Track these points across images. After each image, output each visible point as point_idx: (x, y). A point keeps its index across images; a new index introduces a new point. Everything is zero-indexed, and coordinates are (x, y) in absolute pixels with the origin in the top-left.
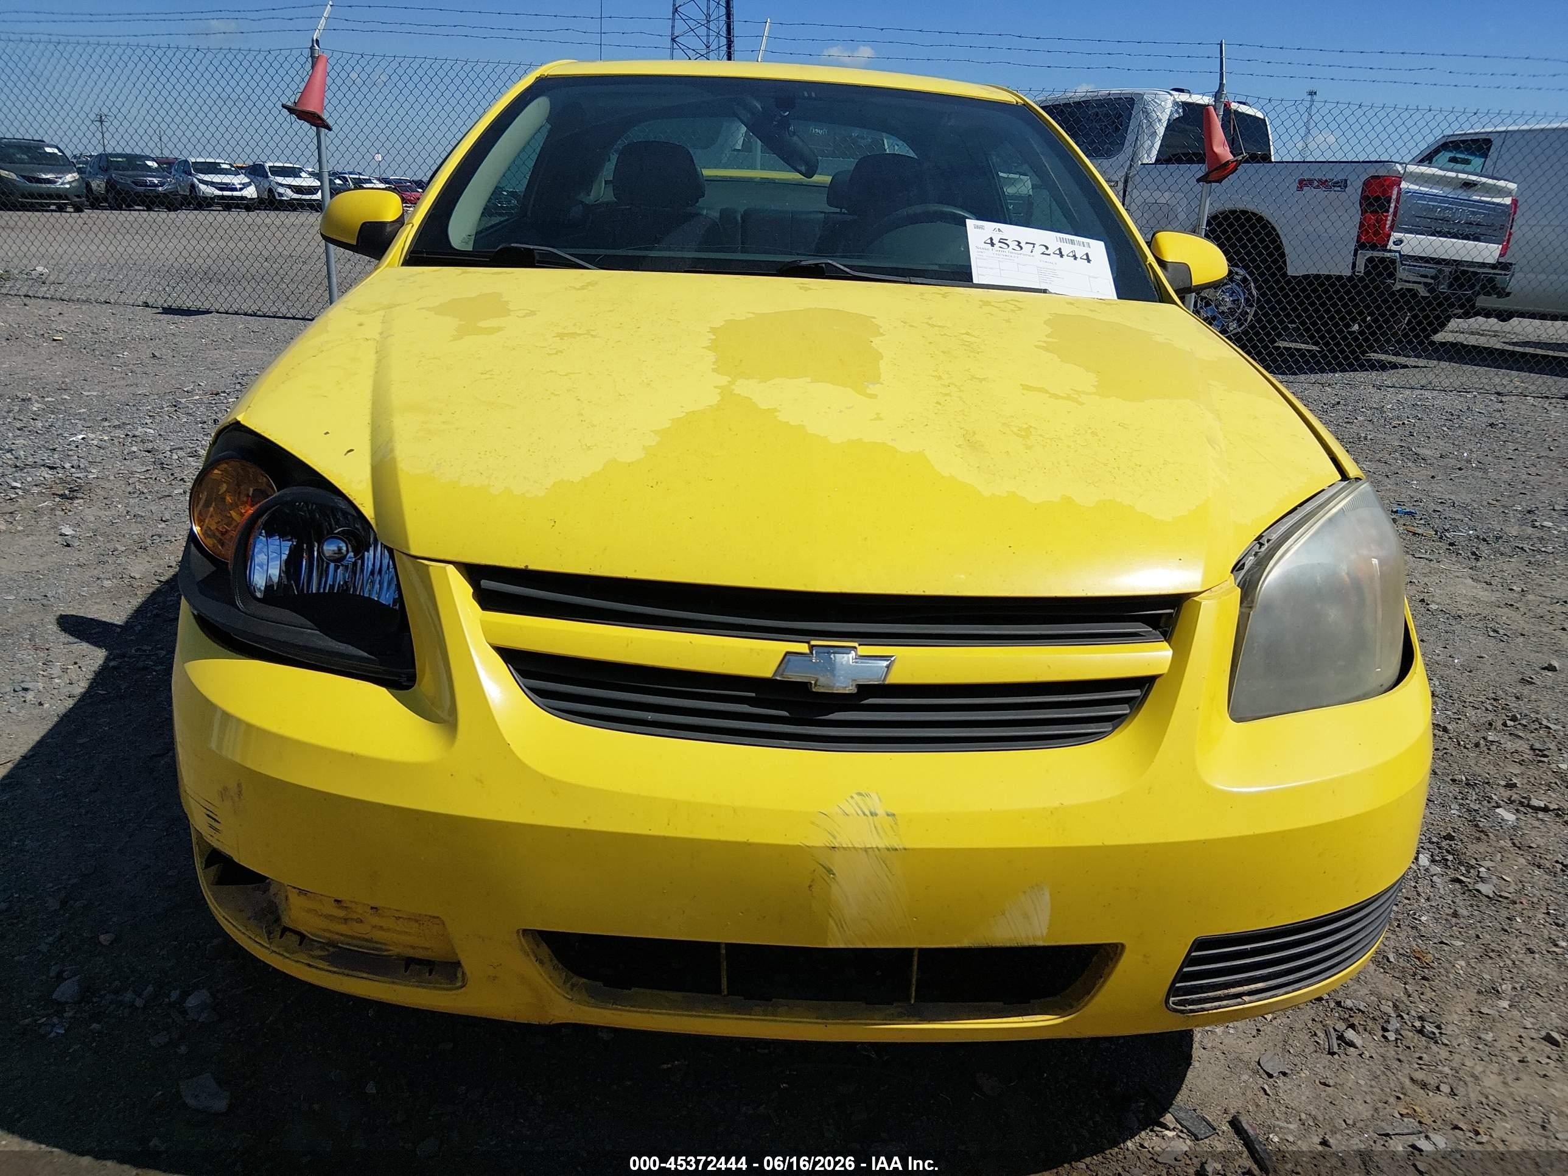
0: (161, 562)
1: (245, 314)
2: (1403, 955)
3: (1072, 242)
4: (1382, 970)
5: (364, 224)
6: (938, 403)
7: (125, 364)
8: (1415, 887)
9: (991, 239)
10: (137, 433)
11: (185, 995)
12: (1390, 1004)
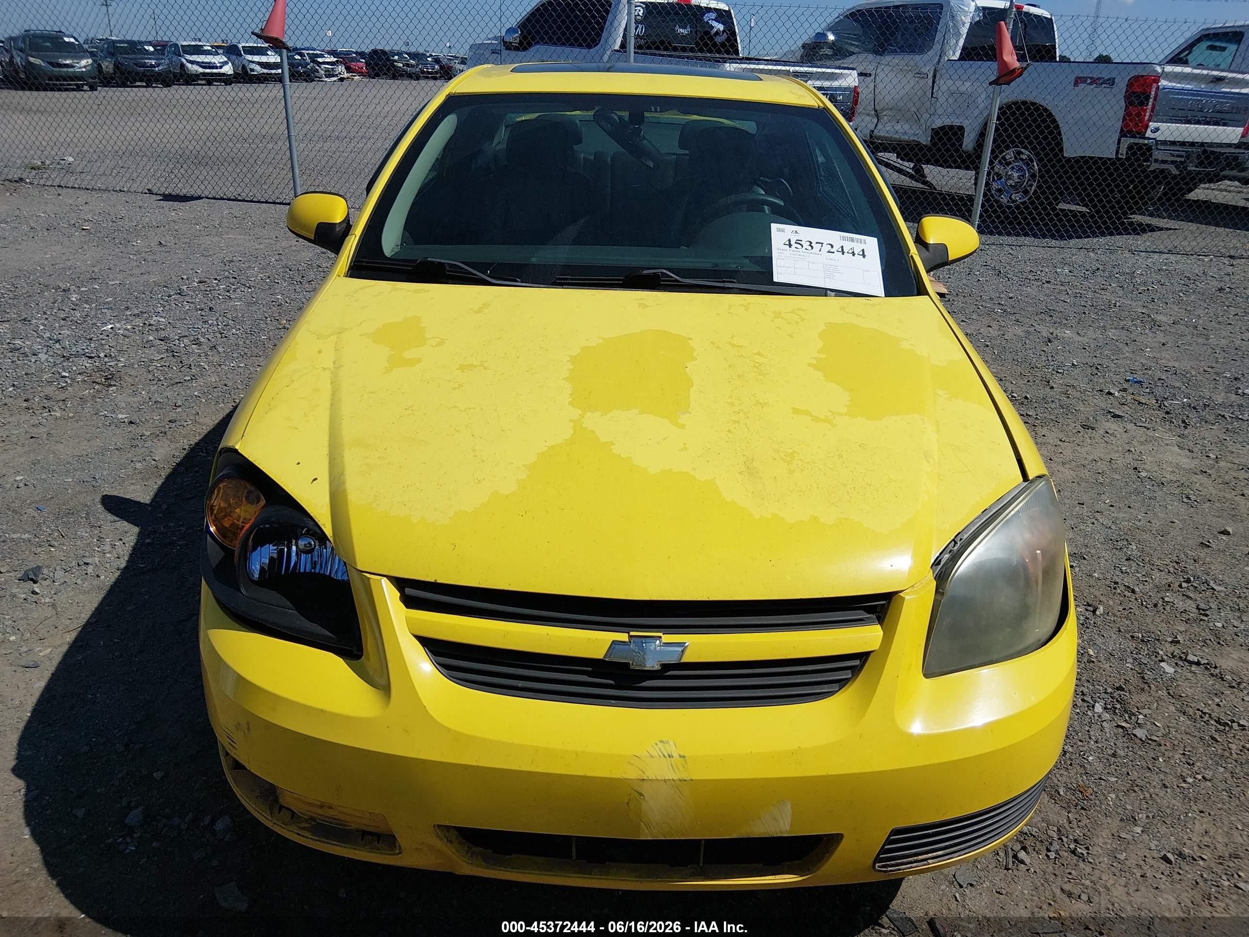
0: (178, 445)
1: (229, 199)
2: (1071, 789)
3: (852, 240)
4: (1053, 801)
5: (319, 223)
6: (729, 431)
7: (138, 252)
8: (1088, 731)
9: (789, 241)
10: (152, 322)
11: (213, 821)
12: (1055, 829)
